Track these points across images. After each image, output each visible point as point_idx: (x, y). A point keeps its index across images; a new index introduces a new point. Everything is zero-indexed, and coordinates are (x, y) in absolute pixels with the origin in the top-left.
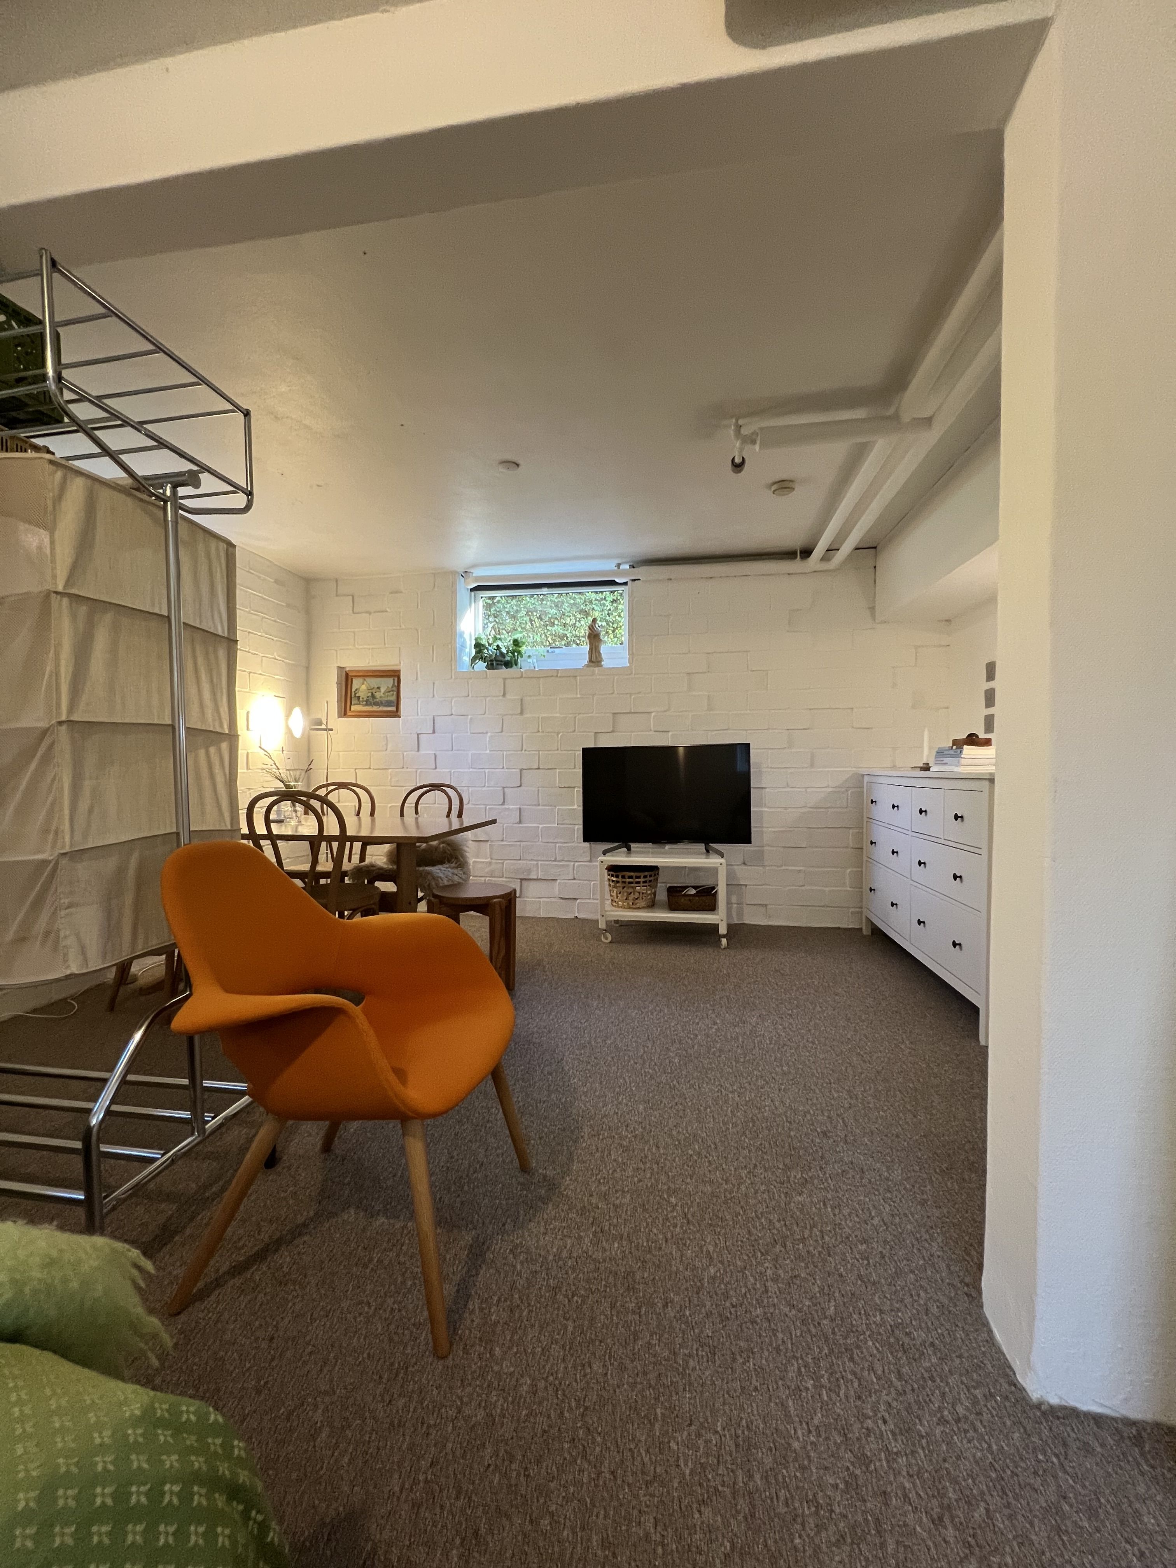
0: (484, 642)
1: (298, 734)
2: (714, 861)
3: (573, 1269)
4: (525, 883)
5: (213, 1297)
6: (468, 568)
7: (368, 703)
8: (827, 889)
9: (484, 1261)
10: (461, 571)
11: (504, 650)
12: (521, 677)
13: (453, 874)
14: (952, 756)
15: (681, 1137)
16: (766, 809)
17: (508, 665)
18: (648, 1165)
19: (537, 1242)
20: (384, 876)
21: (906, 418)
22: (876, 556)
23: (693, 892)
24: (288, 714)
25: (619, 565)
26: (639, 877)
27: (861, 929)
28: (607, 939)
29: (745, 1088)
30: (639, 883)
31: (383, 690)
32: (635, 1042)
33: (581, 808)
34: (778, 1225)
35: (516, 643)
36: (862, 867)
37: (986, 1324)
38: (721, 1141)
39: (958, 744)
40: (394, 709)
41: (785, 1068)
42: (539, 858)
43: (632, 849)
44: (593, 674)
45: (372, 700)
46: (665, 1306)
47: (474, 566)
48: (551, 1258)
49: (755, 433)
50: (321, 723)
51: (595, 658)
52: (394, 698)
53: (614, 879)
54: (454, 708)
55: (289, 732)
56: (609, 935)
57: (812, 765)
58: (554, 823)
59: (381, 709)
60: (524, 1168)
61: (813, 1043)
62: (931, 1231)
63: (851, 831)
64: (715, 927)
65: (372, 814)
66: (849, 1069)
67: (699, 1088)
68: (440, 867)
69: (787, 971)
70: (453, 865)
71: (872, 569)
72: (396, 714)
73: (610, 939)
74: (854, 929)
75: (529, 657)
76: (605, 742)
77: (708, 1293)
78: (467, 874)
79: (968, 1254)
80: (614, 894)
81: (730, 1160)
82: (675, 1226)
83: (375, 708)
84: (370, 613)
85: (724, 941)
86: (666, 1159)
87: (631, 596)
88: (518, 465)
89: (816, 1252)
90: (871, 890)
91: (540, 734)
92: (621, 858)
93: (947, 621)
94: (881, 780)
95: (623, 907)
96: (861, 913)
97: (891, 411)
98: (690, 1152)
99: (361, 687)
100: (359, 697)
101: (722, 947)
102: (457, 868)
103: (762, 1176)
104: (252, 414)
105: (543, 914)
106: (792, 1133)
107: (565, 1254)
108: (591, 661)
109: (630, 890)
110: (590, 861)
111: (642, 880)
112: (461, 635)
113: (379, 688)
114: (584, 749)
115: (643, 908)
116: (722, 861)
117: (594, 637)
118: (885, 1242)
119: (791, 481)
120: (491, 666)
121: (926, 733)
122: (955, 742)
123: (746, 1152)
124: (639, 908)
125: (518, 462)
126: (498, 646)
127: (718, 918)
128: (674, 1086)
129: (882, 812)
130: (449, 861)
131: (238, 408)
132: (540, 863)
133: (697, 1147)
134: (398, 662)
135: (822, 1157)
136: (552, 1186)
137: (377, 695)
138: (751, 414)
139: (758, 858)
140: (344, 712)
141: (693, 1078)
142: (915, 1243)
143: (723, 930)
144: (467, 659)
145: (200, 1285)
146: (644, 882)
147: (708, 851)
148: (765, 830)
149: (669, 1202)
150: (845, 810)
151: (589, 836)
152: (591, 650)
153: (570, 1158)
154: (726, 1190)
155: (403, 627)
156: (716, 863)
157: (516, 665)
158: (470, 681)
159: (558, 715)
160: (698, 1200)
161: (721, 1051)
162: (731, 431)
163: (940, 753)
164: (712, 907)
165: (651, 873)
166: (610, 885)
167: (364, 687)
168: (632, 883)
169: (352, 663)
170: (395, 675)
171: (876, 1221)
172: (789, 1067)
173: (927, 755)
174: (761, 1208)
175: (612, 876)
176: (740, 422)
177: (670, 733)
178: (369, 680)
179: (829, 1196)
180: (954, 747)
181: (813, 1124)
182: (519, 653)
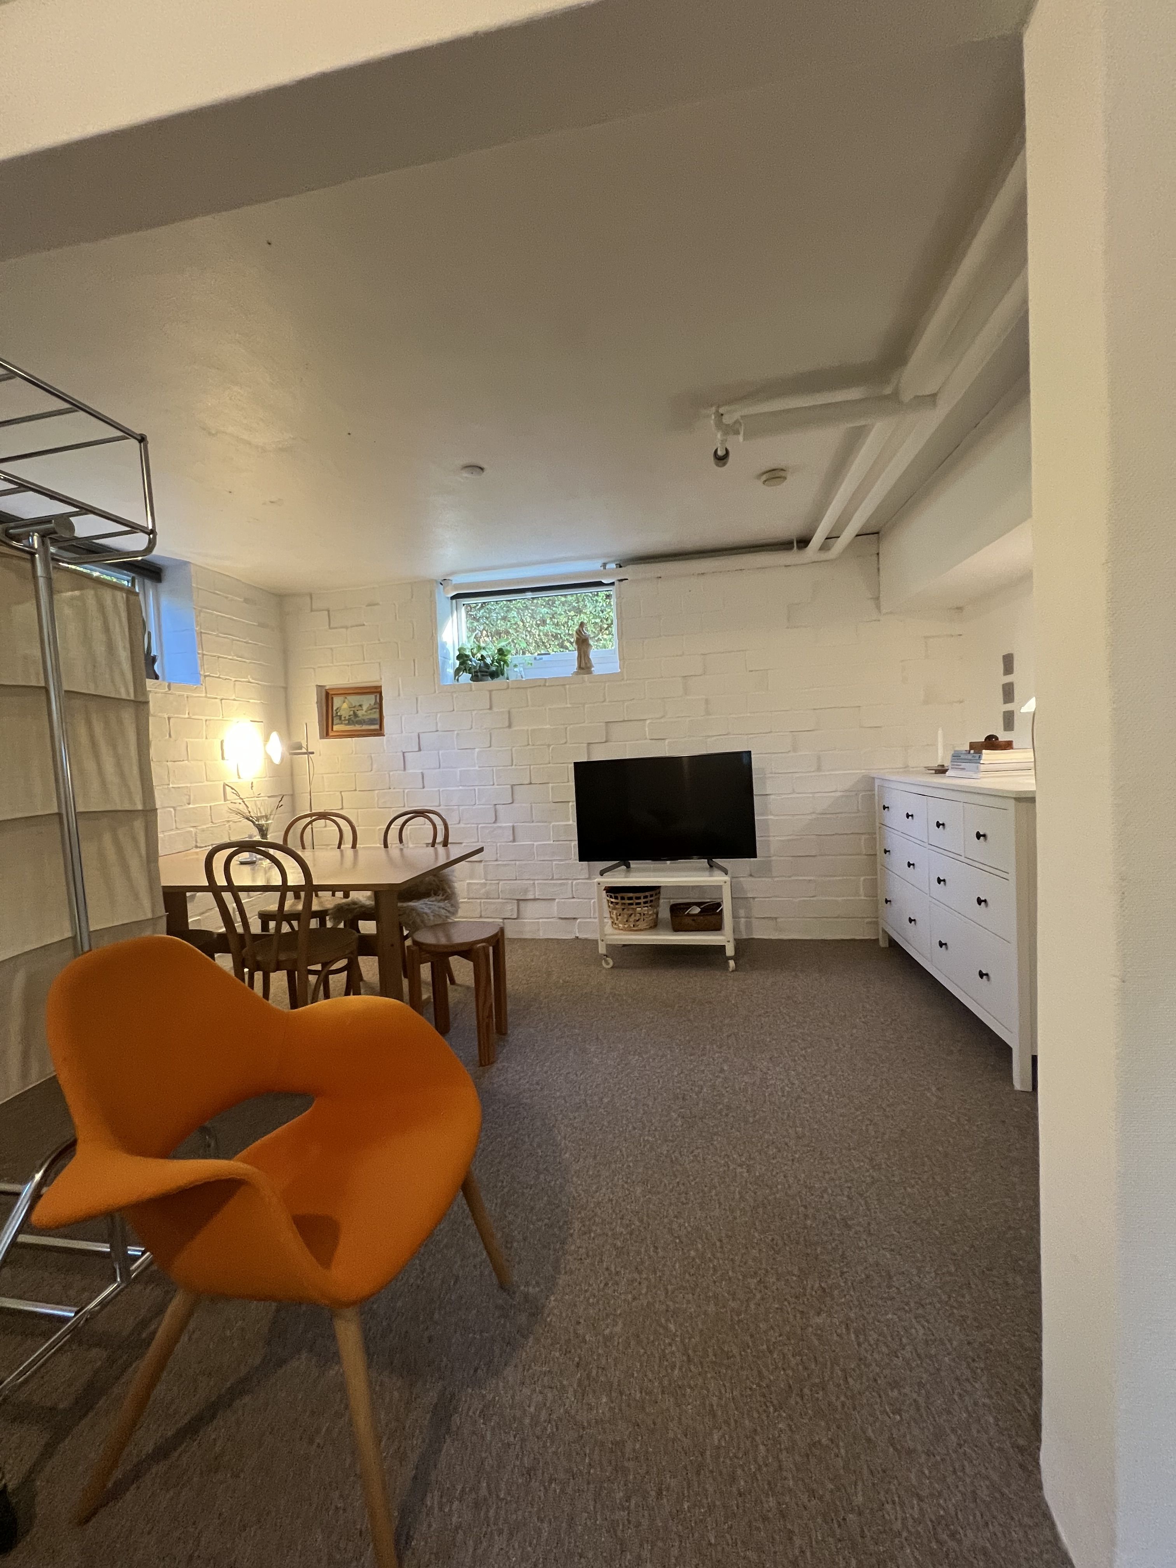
0: (468, 653)
1: (277, 760)
2: (718, 878)
3: (552, 1436)
4: (522, 904)
5: (129, 1496)
6: (448, 575)
7: (350, 722)
8: (840, 899)
9: (448, 1429)
10: (440, 580)
11: (488, 661)
12: (508, 688)
13: (440, 908)
14: (970, 761)
15: (683, 1232)
16: (772, 817)
17: (494, 675)
18: (644, 1276)
19: (513, 1397)
20: (367, 914)
21: (907, 396)
22: (879, 539)
23: (696, 910)
24: (267, 738)
25: (604, 565)
26: (639, 898)
27: (878, 939)
28: (608, 964)
29: (754, 1159)
30: (639, 904)
31: (365, 708)
32: (635, 1099)
33: (575, 824)
34: (793, 1362)
35: (501, 652)
36: (876, 874)
37: (1047, 1516)
38: (727, 1236)
39: (977, 748)
40: (377, 727)
41: (799, 1129)
42: (536, 878)
43: (631, 866)
44: (584, 681)
45: (354, 719)
46: (659, 1493)
47: (453, 573)
48: (527, 1421)
49: (737, 422)
50: (301, 747)
51: (584, 666)
52: (377, 716)
53: (613, 900)
54: (439, 725)
55: (269, 759)
56: (610, 960)
57: (819, 769)
58: (549, 839)
59: (365, 727)
60: (504, 1286)
61: (830, 1094)
62: (973, 1365)
63: (863, 837)
64: (722, 948)
65: (354, 846)
66: (871, 1128)
67: (704, 1159)
68: (426, 900)
69: (800, 998)
70: (440, 897)
71: (875, 558)
72: (379, 732)
73: (611, 964)
74: (871, 940)
75: (515, 666)
76: (600, 755)
77: (712, 1472)
78: (455, 906)
79: (1020, 1401)
80: (614, 916)
81: (737, 1263)
82: (673, 1367)
83: (358, 727)
84: (347, 628)
85: (732, 963)
86: (664, 1265)
87: (619, 597)
88: (482, 469)
89: (838, 1404)
90: (887, 901)
91: (529, 747)
92: (620, 878)
93: (957, 608)
94: (892, 785)
95: (624, 929)
96: (877, 923)
97: (888, 391)
98: (693, 1253)
99: (342, 705)
100: (340, 716)
101: (731, 969)
102: (445, 900)
103: (774, 1287)
104: (148, 439)
105: (542, 935)
106: (809, 1222)
107: (544, 1415)
108: (580, 667)
109: (630, 912)
110: (589, 878)
111: (642, 901)
112: (444, 645)
113: (360, 706)
114: (575, 763)
115: (646, 929)
116: (726, 878)
117: (582, 642)
118: (921, 1385)
119: (782, 470)
120: (475, 678)
121: (940, 732)
122: (973, 746)
123: (755, 1252)
124: (641, 930)
125: (482, 466)
126: (482, 656)
127: (724, 939)
128: (677, 1159)
129: (895, 818)
130: (436, 894)
131: (128, 434)
132: (536, 882)
133: (700, 1246)
134: (378, 678)
135: (843, 1256)
136: (535, 1311)
137: (360, 713)
138: (729, 402)
139: (766, 870)
140: (326, 733)
141: (697, 1148)
142: (955, 1384)
143: (730, 951)
144: (451, 671)
145: (118, 1474)
146: (645, 903)
147: (711, 866)
148: (771, 839)
149: (666, 1328)
150: (855, 815)
151: (586, 854)
152: (580, 656)
153: (556, 1268)
154: (733, 1310)
155: (382, 640)
156: (720, 881)
157: (503, 674)
158: (455, 696)
159: (548, 726)
160: (700, 1326)
161: (728, 1107)
162: (712, 421)
163: (957, 757)
164: (717, 927)
165: (651, 893)
166: (609, 906)
167: (345, 706)
168: (632, 904)
169: (332, 680)
170: (376, 691)
171: (908, 1352)
172: (804, 1128)
173: (942, 757)
174: (773, 1336)
175: (611, 897)
176: (721, 411)
177: (667, 741)
178: (350, 698)
179: (852, 1315)
180: (972, 751)
181: (831, 1208)
182: (505, 662)
